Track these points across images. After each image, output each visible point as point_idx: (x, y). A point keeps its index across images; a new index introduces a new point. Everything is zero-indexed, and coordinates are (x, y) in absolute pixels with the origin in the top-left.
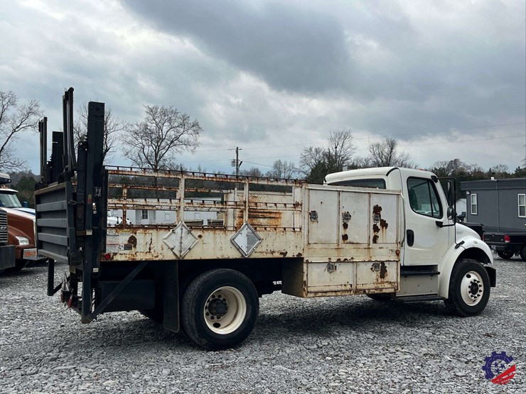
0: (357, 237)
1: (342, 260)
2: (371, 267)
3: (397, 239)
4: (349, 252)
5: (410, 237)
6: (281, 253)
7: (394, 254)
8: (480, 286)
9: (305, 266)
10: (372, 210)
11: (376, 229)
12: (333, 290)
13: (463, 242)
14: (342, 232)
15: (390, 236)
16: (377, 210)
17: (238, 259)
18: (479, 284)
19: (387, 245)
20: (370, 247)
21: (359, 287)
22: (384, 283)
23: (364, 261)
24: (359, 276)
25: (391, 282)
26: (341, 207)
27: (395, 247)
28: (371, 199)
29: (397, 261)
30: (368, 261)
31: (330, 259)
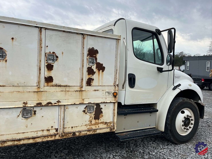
0: (66, 79)
1: (44, 103)
2: (83, 109)
3: (115, 82)
5: (132, 80)
7: (111, 96)
8: (192, 120)
10: (86, 52)
11: (90, 71)
12: (30, 136)
13: (179, 85)
14: (45, 73)
16: (93, 53)
18: (191, 119)
19: (103, 88)
20: (83, 89)
21: (67, 130)
22: (98, 124)
23: (75, 104)
24: (67, 119)
25: (106, 123)
26: (43, 45)
27: (112, 90)
28: (85, 40)
29: (114, 103)
30: (80, 104)
31: (26, 103)
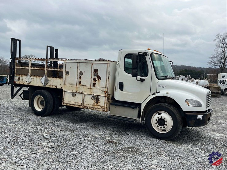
0: (85, 83)
1: (78, 92)
2: (91, 97)
3: (106, 87)
4: (81, 89)
5: (121, 86)
6: (55, 87)
7: (104, 93)
9: (63, 92)
10: (93, 71)
11: (95, 80)
12: (74, 104)
14: (79, 80)
15: (102, 84)
16: (96, 71)
17: (42, 87)
18: (165, 120)
19: (100, 88)
20: (91, 88)
21: (85, 105)
22: (97, 106)
23: (88, 94)
24: (85, 101)
25: (101, 106)
26: (79, 69)
27: (104, 90)
28: (93, 65)
29: (105, 97)
30: (90, 94)
31: (73, 91)
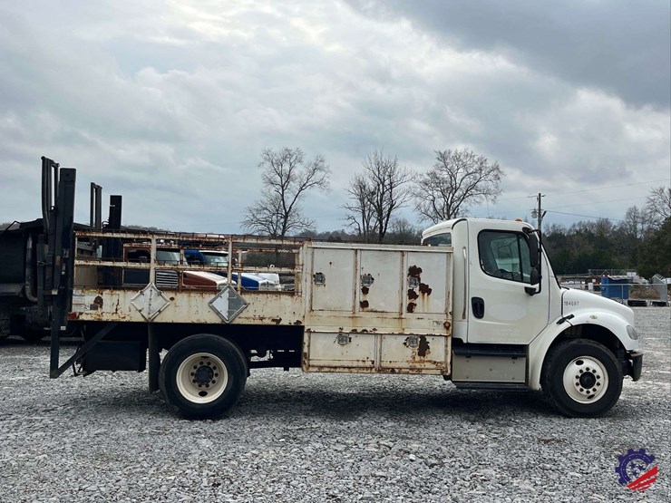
0: (382, 304)
1: (359, 330)
2: (404, 341)
3: (447, 309)
4: (368, 321)
5: (478, 308)
6: (273, 320)
7: (442, 326)
8: (600, 377)
9: (306, 336)
10: (406, 272)
11: (412, 295)
12: (346, 365)
13: (572, 316)
14: (360, 297)
15: (434, 305)
16: (415, 272)
17: (218, 324)
18: (595, 374)
19: (430, 316)
20: (403, 316)
21: (384, 365)
22: (424, 362)
23: (393, 334)
24: (384, 351)
25: (435, 362)
26: (358, 268)
27: (443, 319)
28: (405, 257)
29: (446, 336)
30: (399, 334)
31: (342, 329)
